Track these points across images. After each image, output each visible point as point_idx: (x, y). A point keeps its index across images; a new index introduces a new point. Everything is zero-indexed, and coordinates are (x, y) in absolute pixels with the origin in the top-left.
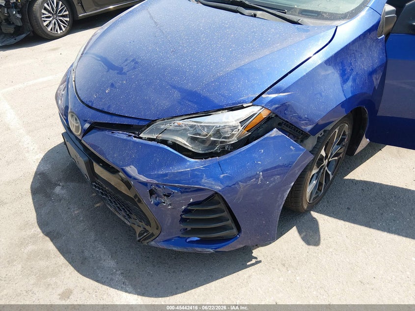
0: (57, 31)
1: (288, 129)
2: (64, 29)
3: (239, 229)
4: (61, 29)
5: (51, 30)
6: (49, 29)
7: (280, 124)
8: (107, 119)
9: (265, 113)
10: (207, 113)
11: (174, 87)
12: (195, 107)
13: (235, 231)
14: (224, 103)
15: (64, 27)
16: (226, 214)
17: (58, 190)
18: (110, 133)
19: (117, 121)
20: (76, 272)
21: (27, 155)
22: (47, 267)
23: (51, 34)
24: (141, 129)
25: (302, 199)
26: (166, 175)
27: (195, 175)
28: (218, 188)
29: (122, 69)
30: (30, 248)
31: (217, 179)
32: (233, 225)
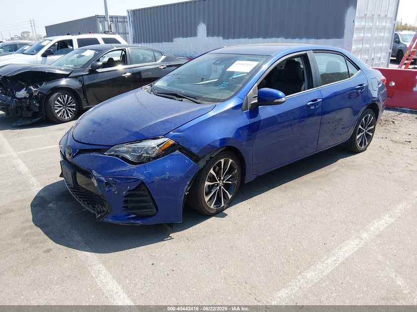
0: (65, 117)
1: (185, 152)
2: (70, 116)
3: (157, 210)
4: (68, 116)
5: (61, 116)
6: (59, 115)
7: (180, 149)
8: (88, 147)
9: (172, 142)
10: (141, 141)
11: (126, 130)
12: (135, 138)
13: (155, 210)
14: (150, 135)
15: (71, 114)
16: (149, 198)
17: (51, 205)
18: (88, 154)
19: (93, 147)
20: (54, 243)
21: (32, 188)
22: (38, 240)
23: (60, 119)
24: (106, 150)
25: (200, 199)
26: (115, 172)
27: (131, 172)
28: (142, 178)
29: (101, 123)
30: (28, 231)
31: (142, 173)
32: (154, 207)
